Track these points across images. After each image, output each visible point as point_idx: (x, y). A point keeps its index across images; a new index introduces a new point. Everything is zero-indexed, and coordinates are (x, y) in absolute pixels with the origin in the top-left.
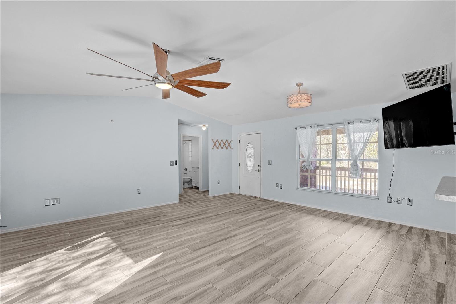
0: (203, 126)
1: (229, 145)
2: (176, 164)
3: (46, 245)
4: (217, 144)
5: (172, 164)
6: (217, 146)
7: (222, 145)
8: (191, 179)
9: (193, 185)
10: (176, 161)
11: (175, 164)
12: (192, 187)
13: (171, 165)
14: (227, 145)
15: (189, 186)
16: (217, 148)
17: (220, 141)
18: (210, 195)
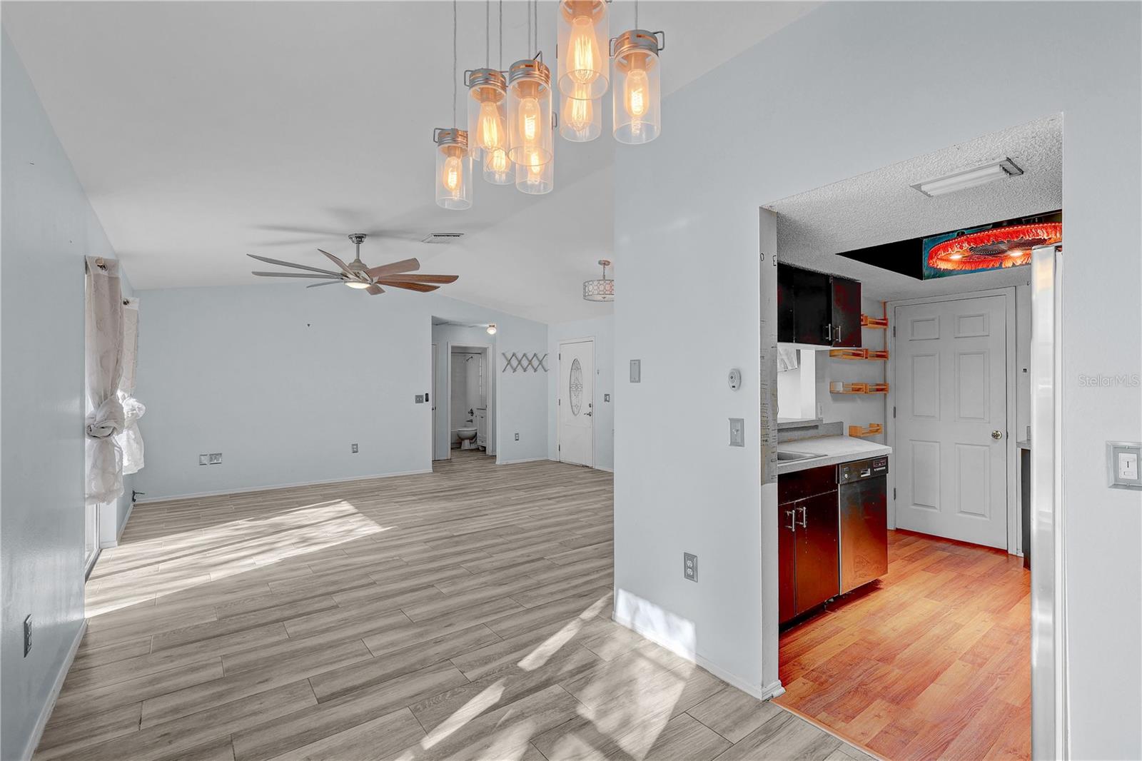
0: (490, 326)
1: (541, 362)
2: (427, 400)
3: (200, 517)
4: (514, 363)
5: (419, 399)
6: (515, 365)
7: (525, 363)
8: (476, 433)
9: (479, 443)
10: (427, 395)
11: (424, 400)
12: (478, 449)
13: (417, 402)
14: (535, 363)
15: (473, 447)
16: (515, 370)
17: (520, 356)
18: (498, 462)
